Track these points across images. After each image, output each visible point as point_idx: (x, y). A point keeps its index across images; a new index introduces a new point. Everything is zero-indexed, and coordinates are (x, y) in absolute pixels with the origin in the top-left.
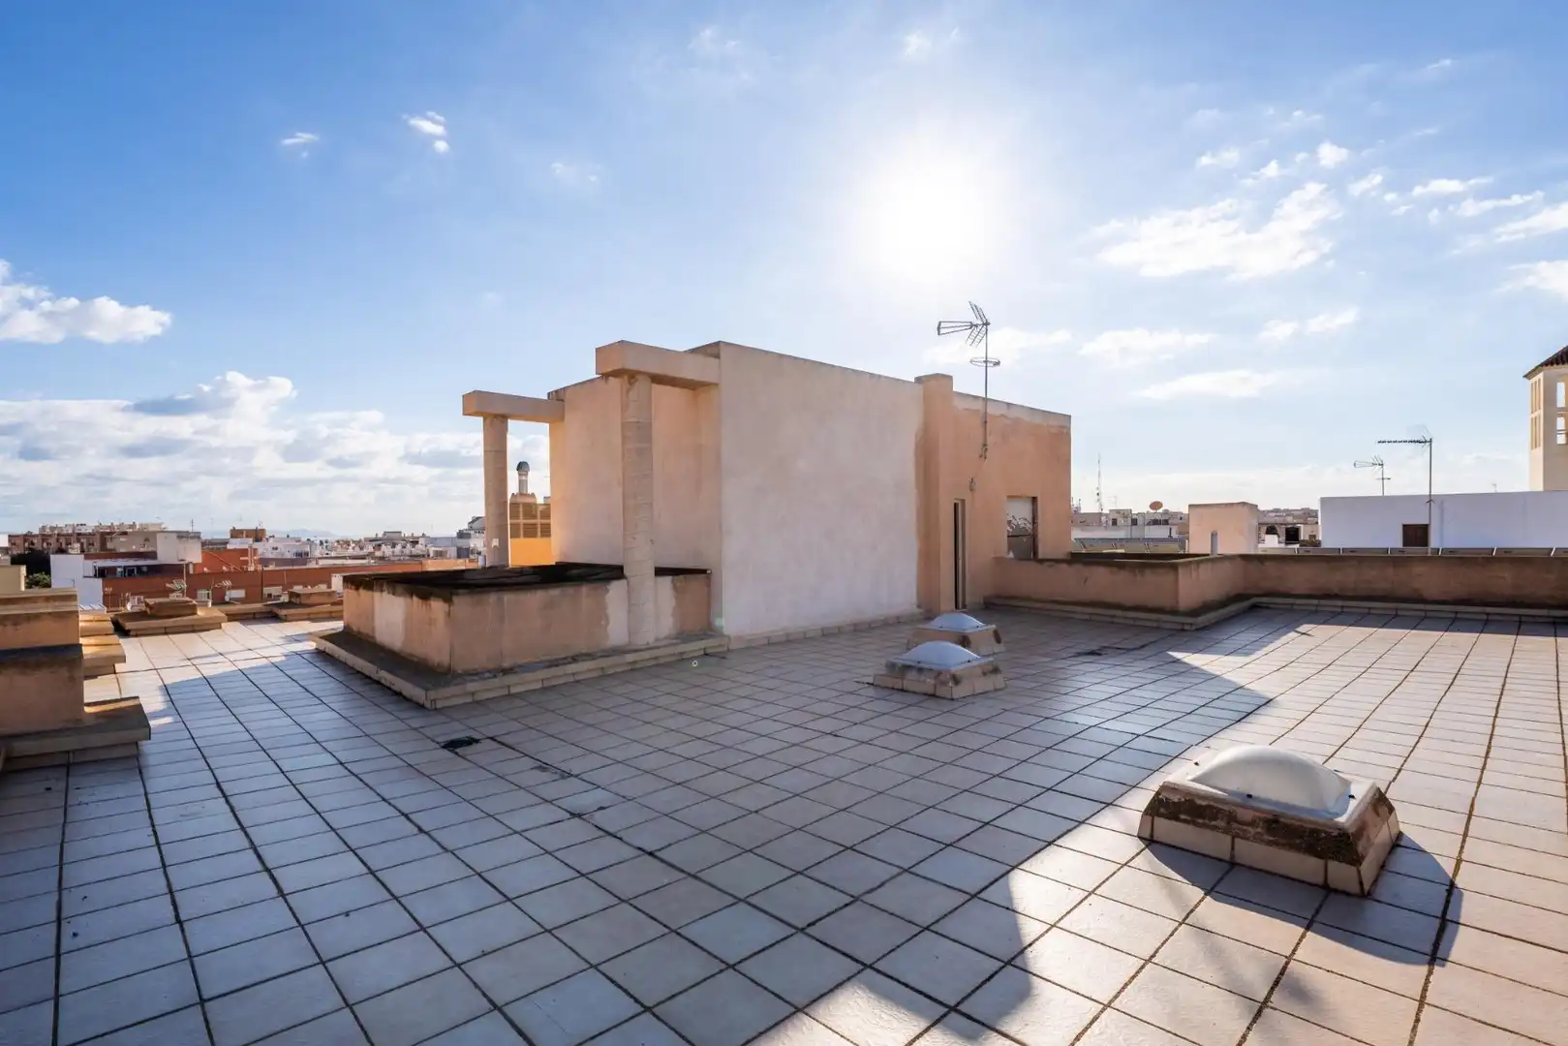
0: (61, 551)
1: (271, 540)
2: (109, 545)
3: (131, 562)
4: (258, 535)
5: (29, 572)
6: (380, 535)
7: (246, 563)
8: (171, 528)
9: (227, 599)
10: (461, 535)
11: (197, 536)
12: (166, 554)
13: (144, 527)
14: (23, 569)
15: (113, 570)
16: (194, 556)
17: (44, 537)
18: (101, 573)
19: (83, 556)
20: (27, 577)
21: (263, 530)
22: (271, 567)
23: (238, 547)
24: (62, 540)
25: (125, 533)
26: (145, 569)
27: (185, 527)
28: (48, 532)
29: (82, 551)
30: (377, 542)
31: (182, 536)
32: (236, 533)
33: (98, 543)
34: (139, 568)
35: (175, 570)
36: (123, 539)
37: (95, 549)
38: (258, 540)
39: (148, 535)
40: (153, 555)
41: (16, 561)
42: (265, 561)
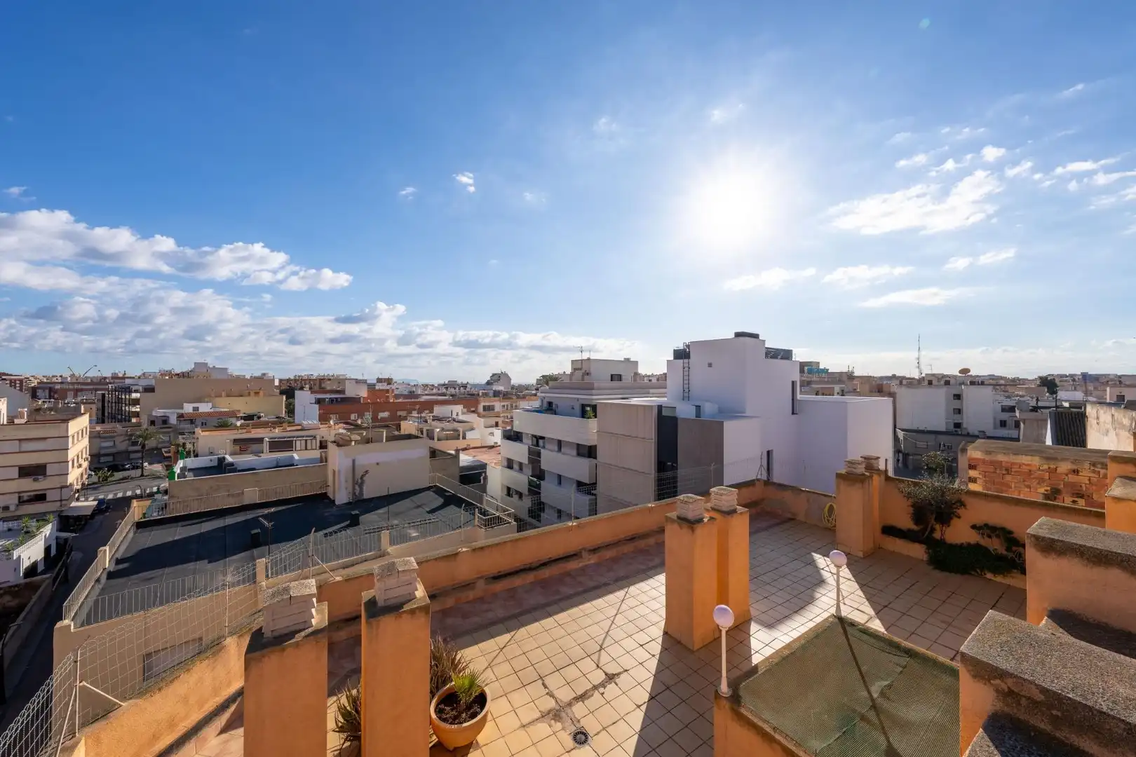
0: (302, 388)
1: (395, 384)
2: (323, 385)
3: (333, 396)
4: (389, 381)
5: (287, 398)
6: (447, 382)
7: (388, 397)
8: (352, 377)
9: (379, 417)
10: (488, 383)
11: (364, 382)
12: (351, 392)
13: (338, 376)
14: (284, 397)
15: (324, 399)
16: (363, 393)
17: (295, 380)
18: (319, 401)
19: (310, 392)
20: (286, 400)
21: (392, 379)
22: (400, 400)
23: (381, 388)
24: (303, 382)
25: (330, 380)
26: (339, 400)
27: (360, 377)
28: (297, 378)
29: (310, 388)
30: (446, 386)
31: (358, 381)
32: (379, 380)
33: (317, 385)
34: (336, 398)
35: (355, 400)
36: (329, 382)
37: (316, 388)
38: (389, 384)
39: (341, 381)
40: (342, 392)
41: (282, 393)
42: (397, 396)
